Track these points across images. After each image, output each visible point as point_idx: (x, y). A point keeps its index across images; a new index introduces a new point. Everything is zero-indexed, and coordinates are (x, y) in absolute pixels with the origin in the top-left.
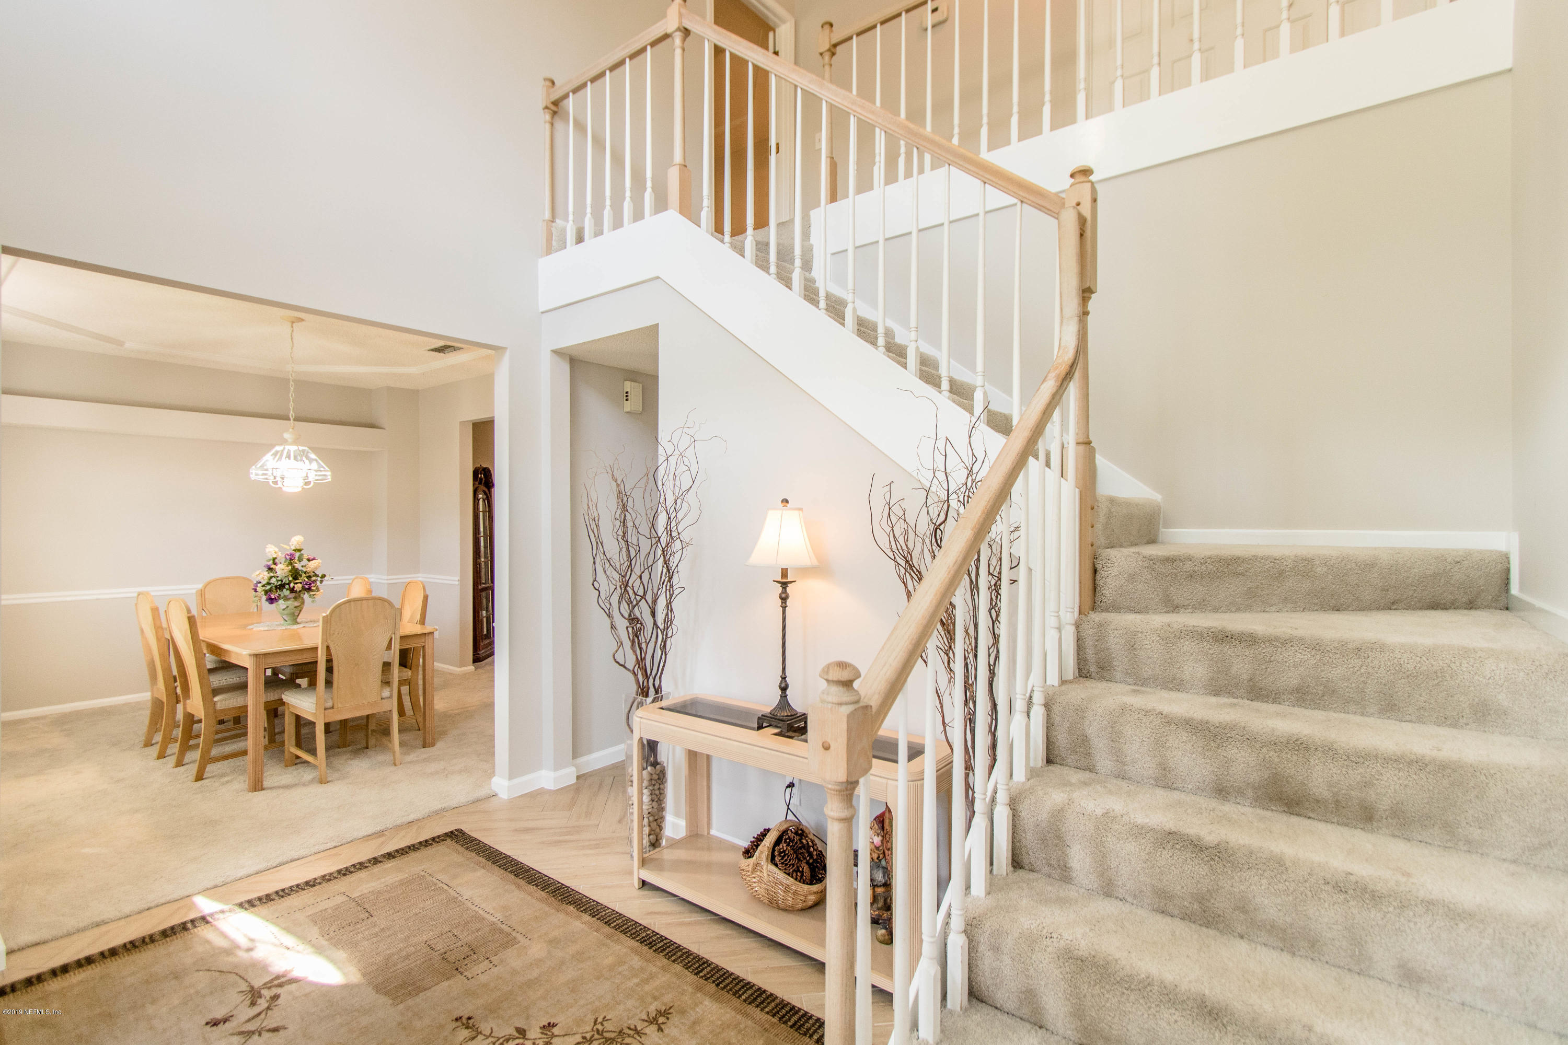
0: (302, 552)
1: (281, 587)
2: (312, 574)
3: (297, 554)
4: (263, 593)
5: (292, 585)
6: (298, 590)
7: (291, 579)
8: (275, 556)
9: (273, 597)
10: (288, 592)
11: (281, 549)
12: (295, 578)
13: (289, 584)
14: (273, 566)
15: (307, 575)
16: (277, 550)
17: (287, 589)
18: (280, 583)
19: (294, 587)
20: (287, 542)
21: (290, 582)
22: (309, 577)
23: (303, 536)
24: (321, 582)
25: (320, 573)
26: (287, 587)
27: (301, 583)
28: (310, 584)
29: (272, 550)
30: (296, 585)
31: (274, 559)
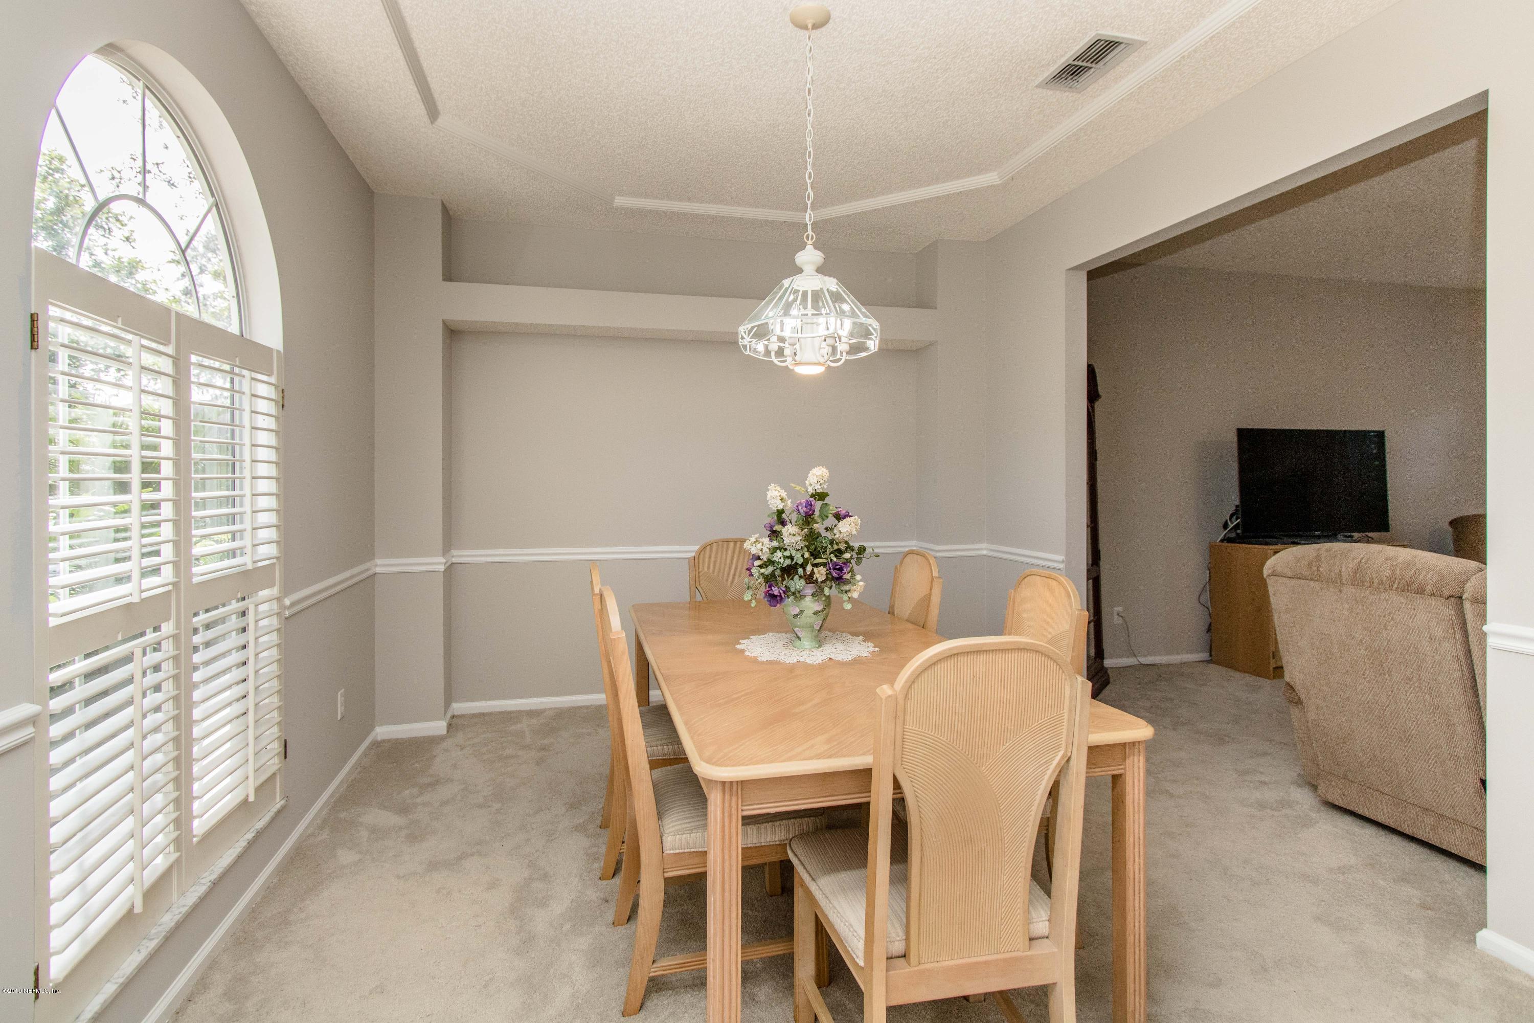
0: (827, 500)
1: (789, 571)
2: (843, 546)
3: (818, 505)
4: (761, 580)
5: (809, 568)
6: (820, 580)
7: (807, 555)
8: (780, 507)
9: (776, 593)
10: (803, 582)
11: (791, 493)
12: (815, 554)
13: (803, 566)
14: (777, 527)
15: (836, 547)
16: (784, 494)
17: (801, 577)
18: (788, 562)
19: (812, 573)
20: (802, 481)
21: (806, 561)
22: (838, 553)
23: (827, 468)
24: (859, 561)
25: (856, 545)
26: (800, 571)
27: (824, 565)
28: (841, 569)
29: (775, 496)
30: (815, 570)
31: (780, 512)
